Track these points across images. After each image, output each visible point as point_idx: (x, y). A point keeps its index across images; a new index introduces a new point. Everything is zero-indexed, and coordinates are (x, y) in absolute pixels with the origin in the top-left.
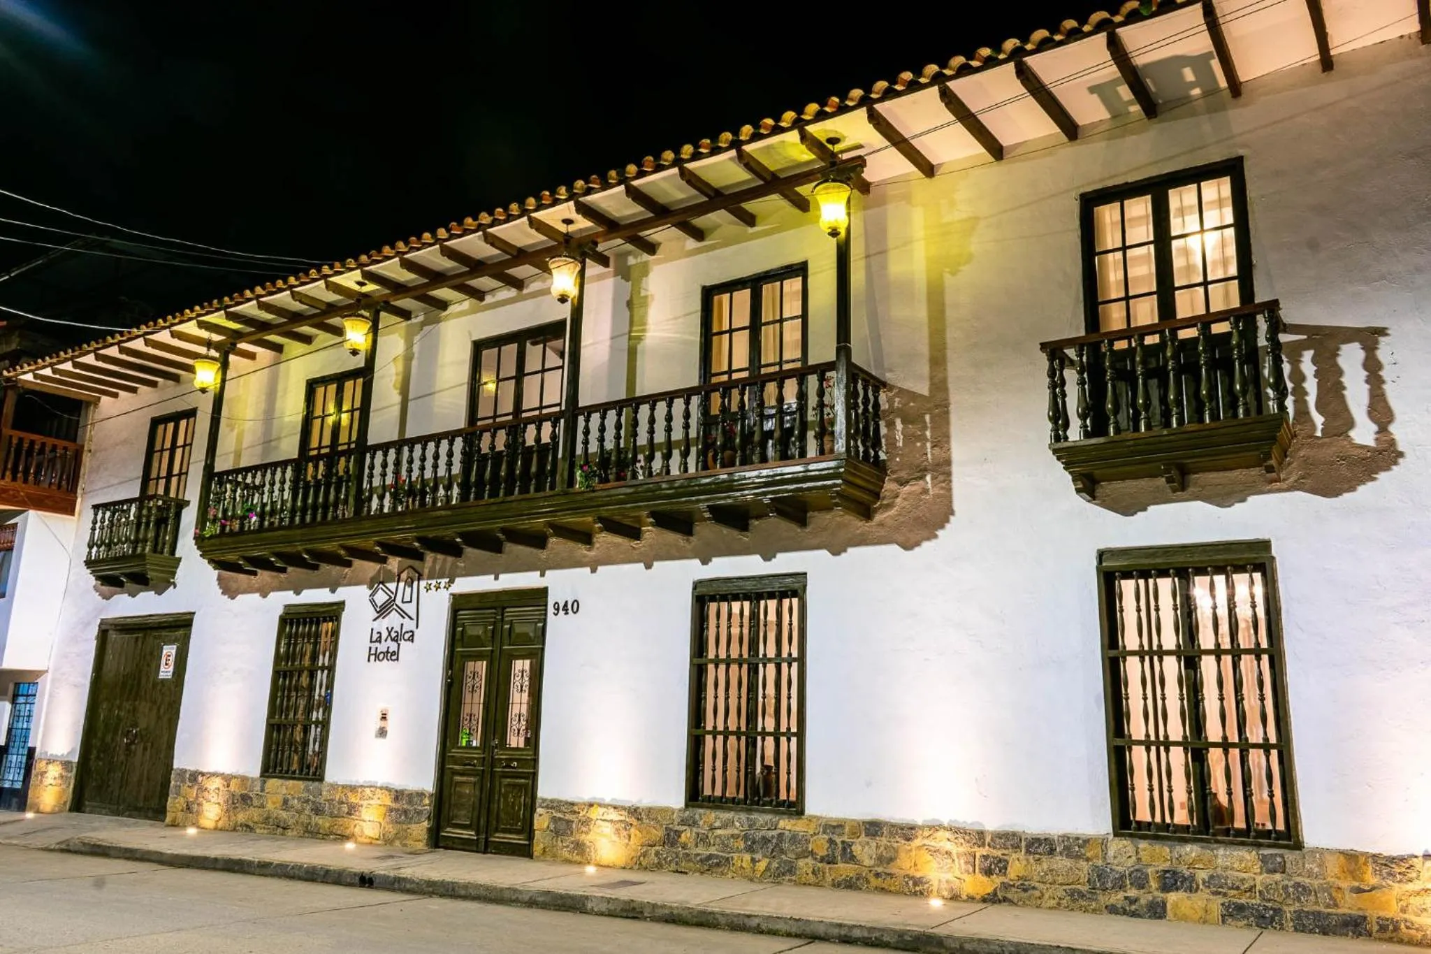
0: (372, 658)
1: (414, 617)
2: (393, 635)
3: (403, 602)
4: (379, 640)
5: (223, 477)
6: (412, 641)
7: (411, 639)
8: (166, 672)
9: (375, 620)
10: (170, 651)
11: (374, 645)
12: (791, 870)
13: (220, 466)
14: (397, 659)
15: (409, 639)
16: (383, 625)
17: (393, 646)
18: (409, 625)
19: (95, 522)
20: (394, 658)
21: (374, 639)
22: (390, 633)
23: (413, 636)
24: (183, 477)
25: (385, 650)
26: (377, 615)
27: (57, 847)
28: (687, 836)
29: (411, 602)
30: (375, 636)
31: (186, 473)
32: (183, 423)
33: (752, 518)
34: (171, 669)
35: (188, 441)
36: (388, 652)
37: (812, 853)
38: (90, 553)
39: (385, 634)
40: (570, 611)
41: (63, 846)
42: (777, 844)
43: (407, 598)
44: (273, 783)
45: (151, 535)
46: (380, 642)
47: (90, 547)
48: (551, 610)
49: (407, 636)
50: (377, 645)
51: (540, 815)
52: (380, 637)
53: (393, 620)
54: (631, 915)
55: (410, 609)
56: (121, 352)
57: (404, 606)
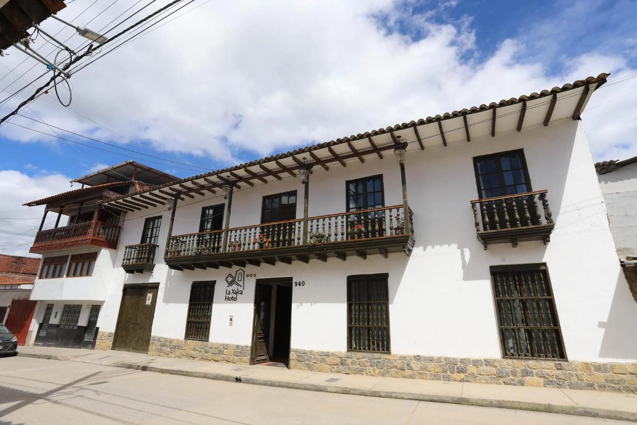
0: (227, 299)
1: (242, 285)
2: (235, 292)
3: (238, 281)
4: (229, 293)
5: (175, 238)
6: (242, 294)
7: (241, 293)
8: (148, 302)
9: (228, 287)
10: (150, 296)
11: (227, 295)
12: (388, 372)
13: (173, 234)
14: (236, 300)
15: (240, 293)
16: (230, 289)
17: (235, 296)
18: (240, 289)
19: (126, 252)
20: (235, 299)
21: (227, 293)
22: (233, 291)
23: (242, 292)
24: (156, 238)
25: (232, 297)
26: (228, 285)
27: (114, 365)
28: (349, 361)
29: (241, 281)
30: (228, 292)
31: (158, 236)
32: (156, 221)
33: (368, 255)
34: (150, 301)
35: (159, 226)
36: (233, 298)
37: (396, 367)
38: (123, 262)
39: (231, 292)
40: (301, 285)
41: (116, 365)
42: (383, 364)
43: (240, 279)
44: (189, 342)
45: (146, 256)
46: (230, 294)
47: (124, 260)
48: (294, 284)
49: (240, 292)
50: (228, 295)
51: (293, 354)
52: (230, 292)
53: (235, 287)
54: (346, 393)
55: (241, 283)
56: (140, 197)
57: (238, 282)
